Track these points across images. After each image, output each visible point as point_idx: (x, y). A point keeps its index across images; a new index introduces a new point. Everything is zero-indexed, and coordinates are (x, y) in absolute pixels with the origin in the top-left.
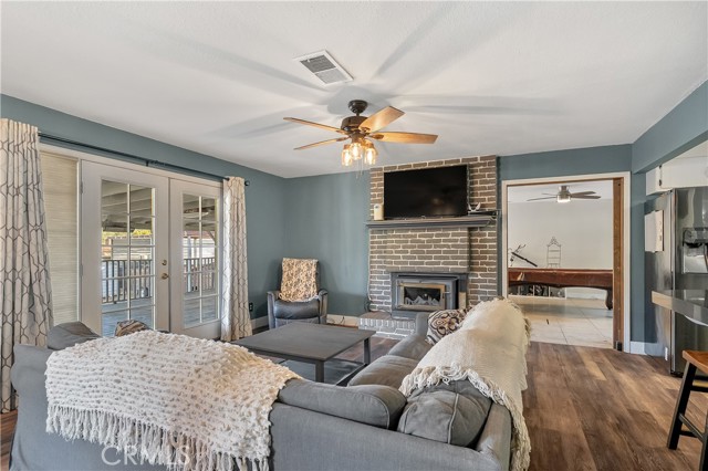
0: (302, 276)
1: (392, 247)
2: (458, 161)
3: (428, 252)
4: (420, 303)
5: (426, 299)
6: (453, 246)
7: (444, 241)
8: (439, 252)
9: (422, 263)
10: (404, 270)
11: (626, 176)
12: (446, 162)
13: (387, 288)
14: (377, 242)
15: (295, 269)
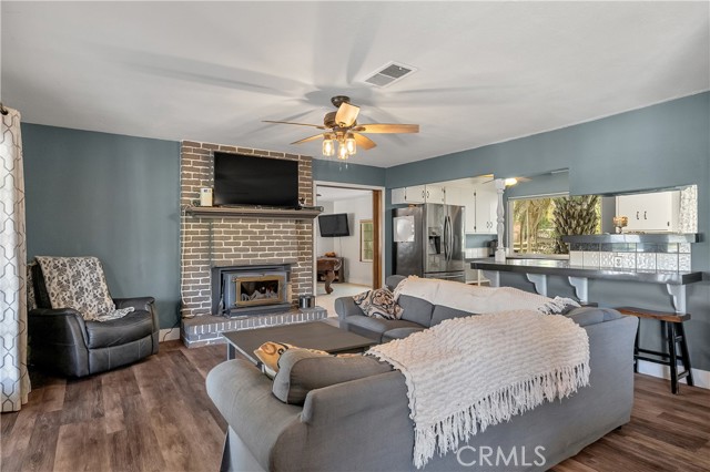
0: (85, 283)
1: (222, 238)
2: (282, 155)
3: (262, 244)
4: (258, 297)
5: (263, 292)
6: (285, 238)
7: (276, 232)
8: (272, 243)
9: (256, 256)
10: (237, 264)
11: (383, 189)
12: (271, 153)
13: (207, 287)
14: (192, 233)
15: (70, 272)
